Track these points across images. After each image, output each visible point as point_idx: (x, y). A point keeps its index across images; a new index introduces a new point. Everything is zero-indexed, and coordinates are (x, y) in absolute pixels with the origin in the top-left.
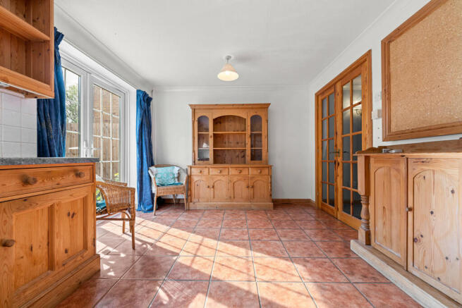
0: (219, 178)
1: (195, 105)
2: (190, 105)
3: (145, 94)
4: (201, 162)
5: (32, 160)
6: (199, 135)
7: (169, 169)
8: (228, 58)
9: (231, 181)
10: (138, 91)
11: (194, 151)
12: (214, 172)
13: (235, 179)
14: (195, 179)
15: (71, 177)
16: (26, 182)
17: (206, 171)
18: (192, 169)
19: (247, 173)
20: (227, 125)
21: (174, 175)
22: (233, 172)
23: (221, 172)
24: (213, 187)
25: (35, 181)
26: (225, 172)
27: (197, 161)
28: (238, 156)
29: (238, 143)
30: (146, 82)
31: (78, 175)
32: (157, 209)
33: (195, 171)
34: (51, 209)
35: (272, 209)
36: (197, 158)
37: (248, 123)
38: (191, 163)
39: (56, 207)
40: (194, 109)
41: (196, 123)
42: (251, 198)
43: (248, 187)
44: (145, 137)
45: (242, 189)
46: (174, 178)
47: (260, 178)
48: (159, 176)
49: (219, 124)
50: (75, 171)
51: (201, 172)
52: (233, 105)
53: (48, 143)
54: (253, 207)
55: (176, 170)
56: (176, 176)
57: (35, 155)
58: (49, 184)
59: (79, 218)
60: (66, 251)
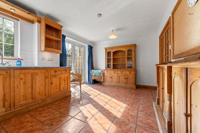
0: (114, 74)
1: (106, 48)
2: (105, 48)
3: (90, 46)
4: (108, 68)
5: (58, 67)
6: (108, 58)
7: (98, 71)
8: (113, 30)
9: (118, 76)
10: (88, 45)
11: (106, 64)
12: (112, 72)
13: (120, 75)
14: (106, 74)
15: (64, 71)
16: (55, 72)
17: (109, 72)
18: (105, 71)
19: (125, 73)
20: (119, 54)
21: (99, 73)
22: (119, 72)
23: (114, 72)
24: (112, 78)
25: (57, 72)
26: (116, 72)
27: (107, 68)
28: (123, 66)
29: (123, 61)
30: (91, 42)
31: (66, 71)
32: (92, 84)
33: (105, 72)
34: (60, 78)
35: (135, 88)
36: (107, 67)
37: (126, 53)
38: (105, 69)
39: (61, 78)
40: (106, 49)
41: (107, 54)
42: (127, 83)
43: (125, 79)
44: (90, 60)
45: (122, 79)
46: (99, 74)
47: (130, 75)
48: (94, 73)
49: (116, 54)
50: (65, 70)
51: (107, 72)
52: (120, 46)
53: (62, 63)
54: (127, 87)
55: (100, 71)
56: (100, 73)
57: (59, 66)
58: (60, 73)
59: (66, 81)
60: (63, 88)
